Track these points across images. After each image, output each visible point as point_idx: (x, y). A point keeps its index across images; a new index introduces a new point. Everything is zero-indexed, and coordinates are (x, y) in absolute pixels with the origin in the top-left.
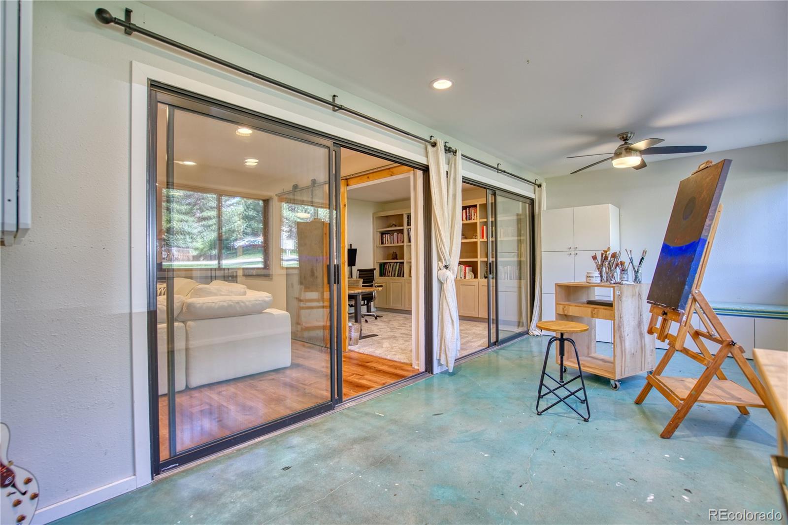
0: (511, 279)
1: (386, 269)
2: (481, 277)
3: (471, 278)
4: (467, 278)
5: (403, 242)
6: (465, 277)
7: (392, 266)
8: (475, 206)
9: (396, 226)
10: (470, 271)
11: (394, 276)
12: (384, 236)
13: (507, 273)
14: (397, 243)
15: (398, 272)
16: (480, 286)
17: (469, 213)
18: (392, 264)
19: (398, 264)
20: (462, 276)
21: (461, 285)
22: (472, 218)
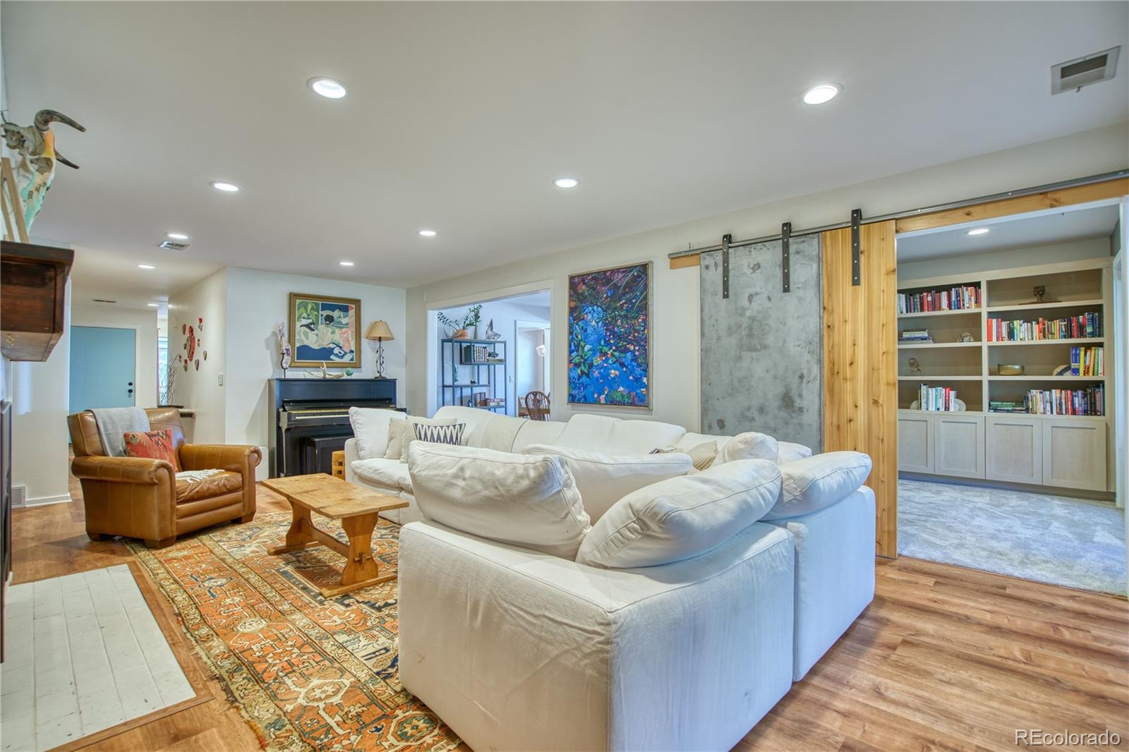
0: (1060, 413)
2: (990, 409)
3: (959, 410)
4: (952, 409)
6: (947, 408)
8: (977, 285)
10: (957, 398)
13: (1051, 403)
16: (990, 424)
17: (958, 295)
20: (940, 406)
21: (943, 422)
22: (963, 305)
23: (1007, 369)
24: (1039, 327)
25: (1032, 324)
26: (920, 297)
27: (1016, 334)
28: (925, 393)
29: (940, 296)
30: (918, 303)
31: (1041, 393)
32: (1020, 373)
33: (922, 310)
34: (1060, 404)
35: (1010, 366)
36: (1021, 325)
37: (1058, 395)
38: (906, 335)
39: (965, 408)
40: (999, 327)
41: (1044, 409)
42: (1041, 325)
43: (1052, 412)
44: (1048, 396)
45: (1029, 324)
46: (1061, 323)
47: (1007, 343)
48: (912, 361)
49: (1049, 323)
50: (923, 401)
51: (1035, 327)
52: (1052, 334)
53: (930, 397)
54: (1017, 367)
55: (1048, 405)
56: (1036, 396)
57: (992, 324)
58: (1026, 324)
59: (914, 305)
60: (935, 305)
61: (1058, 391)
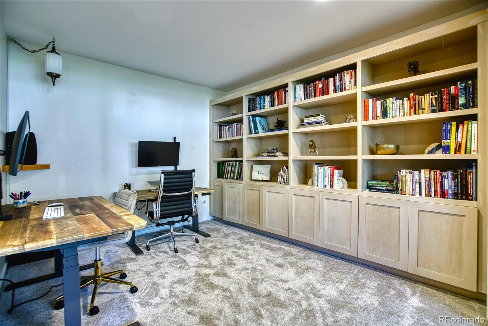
0: (429, 195)
1: (225, 168)
2: (362, 188)
3: (343, 188)
4: (336, 187)
5: (242, 134)
6: (332, 186)
7: (231, 165)
8: (353, 67)
9: (235, 115)
10: (340, 176)
11: (233, 179)
12: (222, 128)
13: (420, 184)
14: (237, 136)
15: (238, 173)
16: (362, 204)
17: (341, 80)
18: (231, 163)
19: (238, 163)
20: (326, 184)
21: (326, 199)
22: (345, 88)
23: (383, 149)
24: (410, 103)
25: (403, 101)
26: (314, 85)
27: (388, 112)
28: (316, 171)
29: (328, 82)
30: (313, 91)
31: (410, 173)
32: (395, 152)
33: (315, 96)
34: (429, 185)
35: (385, 145)
36: (393, 103)
37: (427, 176)
38: (306, 120)
39: (347, 186)
40: (375, 106)
41: (413, 190)
42: (412, 101)
43: (420, 194)
44: (417, 177)
45: (401, 101)
46: (431, 97)
47: (381, 121)
48: (311, 143)
49: (420, 97)
50: (315, 178)
51: (407, 103)
52: (423, 109)
53: (320, 175)
54: (392, 146)
55: (417, 186)
56: (405, 176)
57: (368, 103)
58: (398, 100)
59: (310, 93)
60: (325, 91)
61: (427, 171)
